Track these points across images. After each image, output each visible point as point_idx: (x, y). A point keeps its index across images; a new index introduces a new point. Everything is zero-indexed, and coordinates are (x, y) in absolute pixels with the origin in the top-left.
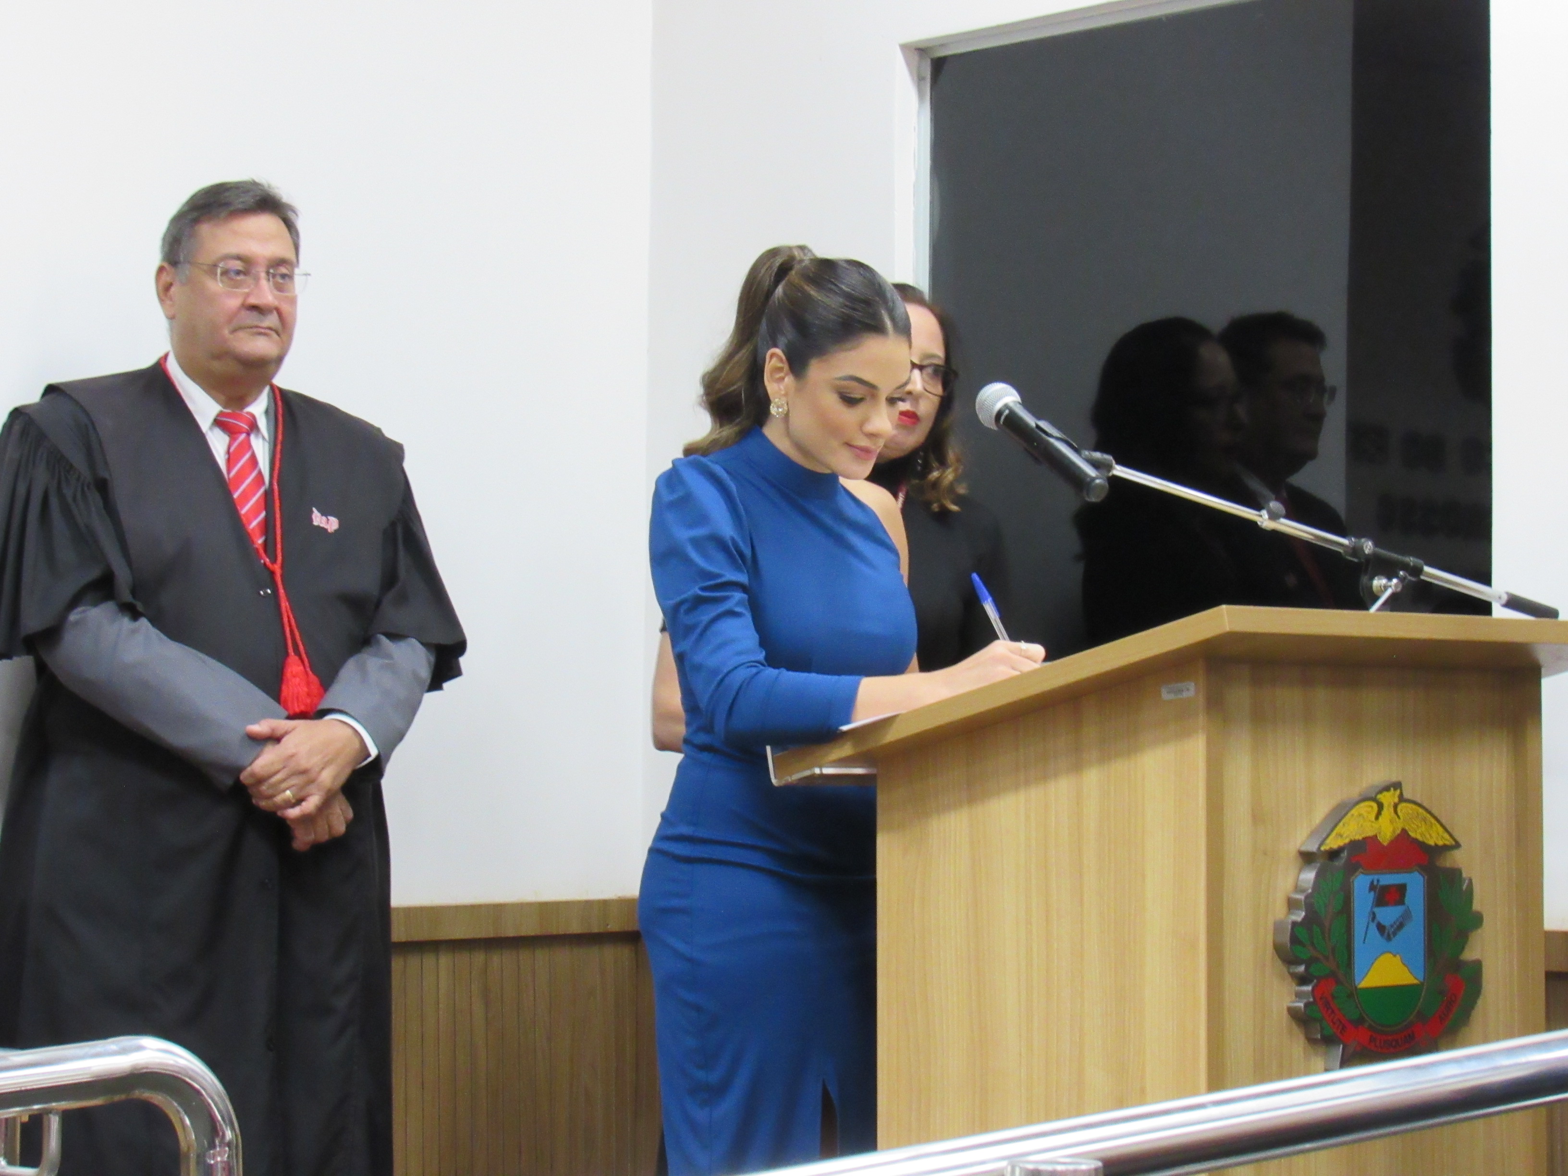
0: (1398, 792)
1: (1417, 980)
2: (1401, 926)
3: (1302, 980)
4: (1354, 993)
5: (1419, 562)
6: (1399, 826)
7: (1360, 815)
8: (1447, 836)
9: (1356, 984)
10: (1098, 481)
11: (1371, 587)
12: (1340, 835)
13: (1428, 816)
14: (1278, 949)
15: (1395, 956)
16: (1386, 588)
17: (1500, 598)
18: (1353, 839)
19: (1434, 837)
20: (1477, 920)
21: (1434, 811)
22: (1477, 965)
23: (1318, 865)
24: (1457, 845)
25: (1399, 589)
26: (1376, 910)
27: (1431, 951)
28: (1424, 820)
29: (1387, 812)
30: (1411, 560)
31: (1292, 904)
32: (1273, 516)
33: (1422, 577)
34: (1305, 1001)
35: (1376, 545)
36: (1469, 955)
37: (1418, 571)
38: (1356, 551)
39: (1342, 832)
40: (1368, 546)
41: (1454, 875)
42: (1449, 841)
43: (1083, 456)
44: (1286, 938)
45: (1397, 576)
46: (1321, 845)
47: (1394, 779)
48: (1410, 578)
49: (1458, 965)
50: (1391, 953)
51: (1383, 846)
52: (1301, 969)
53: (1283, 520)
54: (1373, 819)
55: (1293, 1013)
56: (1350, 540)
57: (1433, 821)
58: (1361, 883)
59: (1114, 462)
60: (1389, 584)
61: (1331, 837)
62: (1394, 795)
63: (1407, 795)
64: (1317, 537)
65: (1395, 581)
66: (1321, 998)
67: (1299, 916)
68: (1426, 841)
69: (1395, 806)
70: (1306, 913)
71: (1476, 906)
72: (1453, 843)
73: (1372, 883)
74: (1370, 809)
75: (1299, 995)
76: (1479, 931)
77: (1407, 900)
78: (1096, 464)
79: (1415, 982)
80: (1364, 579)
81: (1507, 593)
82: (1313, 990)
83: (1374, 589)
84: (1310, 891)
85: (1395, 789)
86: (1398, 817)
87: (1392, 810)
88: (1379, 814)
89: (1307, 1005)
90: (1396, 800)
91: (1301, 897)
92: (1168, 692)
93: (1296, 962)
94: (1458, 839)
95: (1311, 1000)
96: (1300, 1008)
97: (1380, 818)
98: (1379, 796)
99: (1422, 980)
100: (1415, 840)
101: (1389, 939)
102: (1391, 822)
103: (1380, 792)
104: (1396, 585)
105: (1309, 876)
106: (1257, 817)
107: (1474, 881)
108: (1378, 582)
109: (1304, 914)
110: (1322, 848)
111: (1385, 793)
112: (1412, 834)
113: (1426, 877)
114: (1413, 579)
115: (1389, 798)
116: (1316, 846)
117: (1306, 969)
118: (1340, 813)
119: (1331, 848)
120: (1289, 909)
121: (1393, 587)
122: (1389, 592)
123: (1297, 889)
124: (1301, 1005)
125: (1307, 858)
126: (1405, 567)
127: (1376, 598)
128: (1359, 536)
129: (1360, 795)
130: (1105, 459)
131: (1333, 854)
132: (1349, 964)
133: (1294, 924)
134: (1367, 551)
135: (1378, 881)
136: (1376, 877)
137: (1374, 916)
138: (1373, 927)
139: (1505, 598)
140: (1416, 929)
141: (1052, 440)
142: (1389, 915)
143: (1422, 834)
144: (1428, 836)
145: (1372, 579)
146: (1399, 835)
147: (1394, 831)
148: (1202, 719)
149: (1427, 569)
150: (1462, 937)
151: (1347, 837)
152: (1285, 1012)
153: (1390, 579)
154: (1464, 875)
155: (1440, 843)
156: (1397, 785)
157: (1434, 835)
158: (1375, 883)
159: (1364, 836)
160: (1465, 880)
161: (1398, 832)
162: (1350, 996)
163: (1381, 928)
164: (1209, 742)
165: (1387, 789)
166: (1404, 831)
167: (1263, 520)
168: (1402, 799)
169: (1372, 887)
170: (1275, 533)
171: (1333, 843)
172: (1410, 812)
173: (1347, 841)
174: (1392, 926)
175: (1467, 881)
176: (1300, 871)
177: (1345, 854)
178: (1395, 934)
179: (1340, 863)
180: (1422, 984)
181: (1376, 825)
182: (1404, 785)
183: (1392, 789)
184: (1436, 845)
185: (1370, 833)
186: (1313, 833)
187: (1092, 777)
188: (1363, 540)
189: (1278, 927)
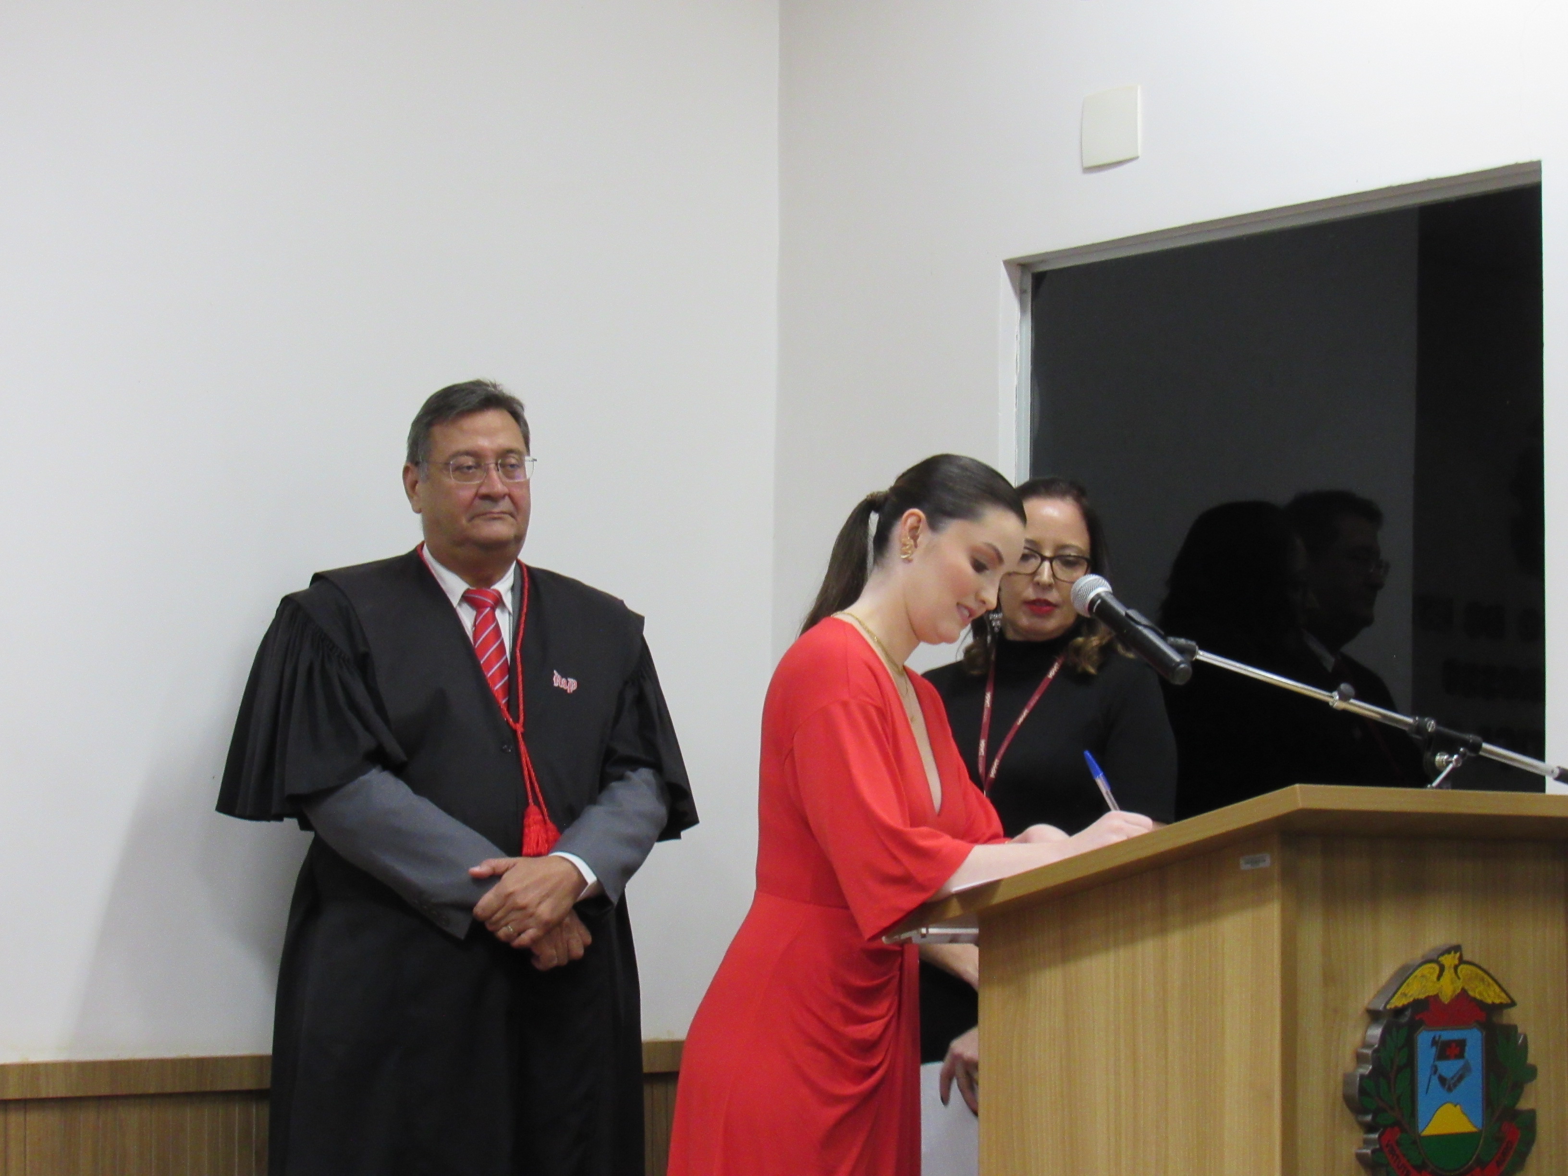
0: (1458, 954)
1: (1475, 1127)
2: (1461, 1078)
3: (1369, 1128)
4: (1418, 1141)
5: (1478, 739)
6: (1459, 985)
7: (1423, 976)
8: (1503, 995)
9: (1420, 1131)
10: (1182, 666)
11: (1433, 763)
12: (1405, 995)
13: (1486, 977)
14: (1348, 1100)
15: (1455, 1106)
16: (1448, 763)
17: (1552, 772)
18: (1416, 997)
19: (1491, 995)
20: (1532, 1072)
21: (1491, 972)
22: (1532, 1114)
23: (1385, 1022)
24: (1513, 1004)
25: (1459, 765)
26: (1438, 1063)
27: (1489, 1102)
28: (1482, 980)
29: (1448, 974)
30: (1471, 738)
31: (1360, 1059)
32: (1344, 697)
33: (1481, 753)
34: (1372, 1147)
35: (1438, 723)
36: (1524, 1104)
37: (1477, 747)
38: (1420, 729)
39: (1407, 992)
40: (1431, 725)
41: (1510, 1031)
42: (1504, 999)
43: (1169, 642)
44: (1355, 1091)
45: (1457, 752)
46: (1387, 1003)
47: (1454, 942)
48: (1469, 754)
49: (1512, 1114)
50: (1451, 1103)
51: (1444, 1004)
52: (1369, 1118)
53: (1352, 701)
54: (1435, 979)
55: (1360, 1158)
56: (1414, 719)
57: (1490, 981)
58: (1424, 1039)
59: (1197, 648)
60: (1450, 760)
61: (1396, 996)
62: (1454, 957)
63: (1467, 957)
64: (1384, 716)
65: (1455, 757)
66: (1387, 1146)
67: (1367, 1069)
68: (1484, 1000)
69: (1456, 968)
70: (1372, 1066)
71: (1531, 1060)
72: (1509, 1001)
73: (1434, 1038)
74: (1432, 970)
75: (1367, 1142)
76: (1534, 1082)
77: (1466, 1055)
78: (1180, 650)
79: (1474, 1129)
80: (1428, 755)
81: (1559, 768)
82: (1380, 1137)
83: (1437, 764)
84: (1376, 1046)
85: (1455, 953)
86: (1459, 978)
87: (1452, 970)
88: (1439, 977)
89: (1373, 1152)
90: (1457, 962)
91: (1369, 1052)
92: (1247, 863)
93: (1365, 1112)
94: (1516, 999)
95: (1378, 1146)
96: (1367, 1154)
97: (1442, 979)
98: (1442, 959)
99: (1480, 1126)
100: (1474, 999)
101: (1450, 1090)
102: (1452, 982)
103: (1442, 954)
104: (1457, 760)
105: (1376, 1032)
106: (1329, 978)
107: (1529, 1037)
108: (1441, 758)
109: (1371, 1067)
110: (1388, 1007)
111: (1446, 956)
112: (1471, 993)
113: (1484, 1033)
114: (1473, 755)
115: (1449, 960)
116: (1383, 1005)
117: (1374, 1118)
118: (1404, 974)
119: (1396, 1007)
120: (1358, 1061)
121: (1454, 763)
122: (1451, 766)
123: (1365, 1045)
124: (1369, 1151)
125: (1374, 1016)
126: (1465, 743)
127: (1439, 773)
128: (1423, 715)
129: (1423, 957)
130: (1189, 645)
131: (1398, 1012)
132: (1413, 1114)
133: (1362, 1077)
134: (1430, 730)
135: (1440, 1036)
136: (1438, 1033)
137: (1435, 1070)
138: (1435, 1081)
139: (1557, 772)
140: (1474, 1083)
141: (1140, 628)
142: (1449, 1068)
143: (1480, 994)
144: (1486, 995)
145: (1435, 755)
146: (1459, 994)
147: (1454, 991)
148: (1276, 887)
149: (1485, 746)
150: (1517, 1088)
151: (1410, 996)
152: (1354, 1158)
153: (1451, 755)
154: (1520, 1030)
155: (1497, 1001)
156: (1457, 948)
157: (1492, 994)
158: (1437, 1039)
159: (1427, 994)
160: (1520, 1035)
161: (1458, 991)
162: (1414, 1142)
163: (1442, 1080)
164: (1283, 910)
165: (1448, 951)
166: (1464, 991)
167: (1334, 700)
168: (1461, 961)
169: (1434, 1042)
170: (1345, 713)
171: (1398, 1002)
172: (1469, 972)
173: (1411, 999)
174: (1452, 1078)
175: (1522, 1037)
176: (1367, 1027)
177: (1408, 1013)
178: (1455, 1085)
179: (1404, 1020)
180: (1480, 1132)
181: (1438, 986)
182: (1464, 948)
183: (1453, 952)
184: (1493, 1003)
185: (1432, 993)
186: (1379, 993)
187: (1176, 939)
188: (1426, 719)
189: (1347, 1080)
